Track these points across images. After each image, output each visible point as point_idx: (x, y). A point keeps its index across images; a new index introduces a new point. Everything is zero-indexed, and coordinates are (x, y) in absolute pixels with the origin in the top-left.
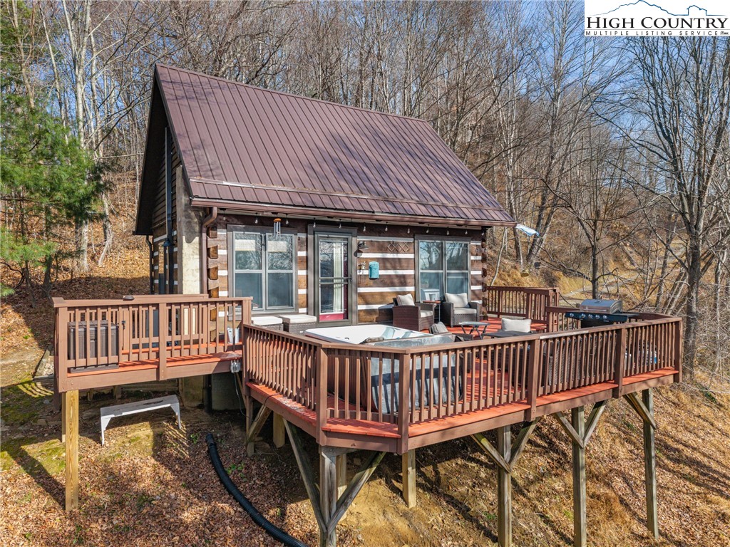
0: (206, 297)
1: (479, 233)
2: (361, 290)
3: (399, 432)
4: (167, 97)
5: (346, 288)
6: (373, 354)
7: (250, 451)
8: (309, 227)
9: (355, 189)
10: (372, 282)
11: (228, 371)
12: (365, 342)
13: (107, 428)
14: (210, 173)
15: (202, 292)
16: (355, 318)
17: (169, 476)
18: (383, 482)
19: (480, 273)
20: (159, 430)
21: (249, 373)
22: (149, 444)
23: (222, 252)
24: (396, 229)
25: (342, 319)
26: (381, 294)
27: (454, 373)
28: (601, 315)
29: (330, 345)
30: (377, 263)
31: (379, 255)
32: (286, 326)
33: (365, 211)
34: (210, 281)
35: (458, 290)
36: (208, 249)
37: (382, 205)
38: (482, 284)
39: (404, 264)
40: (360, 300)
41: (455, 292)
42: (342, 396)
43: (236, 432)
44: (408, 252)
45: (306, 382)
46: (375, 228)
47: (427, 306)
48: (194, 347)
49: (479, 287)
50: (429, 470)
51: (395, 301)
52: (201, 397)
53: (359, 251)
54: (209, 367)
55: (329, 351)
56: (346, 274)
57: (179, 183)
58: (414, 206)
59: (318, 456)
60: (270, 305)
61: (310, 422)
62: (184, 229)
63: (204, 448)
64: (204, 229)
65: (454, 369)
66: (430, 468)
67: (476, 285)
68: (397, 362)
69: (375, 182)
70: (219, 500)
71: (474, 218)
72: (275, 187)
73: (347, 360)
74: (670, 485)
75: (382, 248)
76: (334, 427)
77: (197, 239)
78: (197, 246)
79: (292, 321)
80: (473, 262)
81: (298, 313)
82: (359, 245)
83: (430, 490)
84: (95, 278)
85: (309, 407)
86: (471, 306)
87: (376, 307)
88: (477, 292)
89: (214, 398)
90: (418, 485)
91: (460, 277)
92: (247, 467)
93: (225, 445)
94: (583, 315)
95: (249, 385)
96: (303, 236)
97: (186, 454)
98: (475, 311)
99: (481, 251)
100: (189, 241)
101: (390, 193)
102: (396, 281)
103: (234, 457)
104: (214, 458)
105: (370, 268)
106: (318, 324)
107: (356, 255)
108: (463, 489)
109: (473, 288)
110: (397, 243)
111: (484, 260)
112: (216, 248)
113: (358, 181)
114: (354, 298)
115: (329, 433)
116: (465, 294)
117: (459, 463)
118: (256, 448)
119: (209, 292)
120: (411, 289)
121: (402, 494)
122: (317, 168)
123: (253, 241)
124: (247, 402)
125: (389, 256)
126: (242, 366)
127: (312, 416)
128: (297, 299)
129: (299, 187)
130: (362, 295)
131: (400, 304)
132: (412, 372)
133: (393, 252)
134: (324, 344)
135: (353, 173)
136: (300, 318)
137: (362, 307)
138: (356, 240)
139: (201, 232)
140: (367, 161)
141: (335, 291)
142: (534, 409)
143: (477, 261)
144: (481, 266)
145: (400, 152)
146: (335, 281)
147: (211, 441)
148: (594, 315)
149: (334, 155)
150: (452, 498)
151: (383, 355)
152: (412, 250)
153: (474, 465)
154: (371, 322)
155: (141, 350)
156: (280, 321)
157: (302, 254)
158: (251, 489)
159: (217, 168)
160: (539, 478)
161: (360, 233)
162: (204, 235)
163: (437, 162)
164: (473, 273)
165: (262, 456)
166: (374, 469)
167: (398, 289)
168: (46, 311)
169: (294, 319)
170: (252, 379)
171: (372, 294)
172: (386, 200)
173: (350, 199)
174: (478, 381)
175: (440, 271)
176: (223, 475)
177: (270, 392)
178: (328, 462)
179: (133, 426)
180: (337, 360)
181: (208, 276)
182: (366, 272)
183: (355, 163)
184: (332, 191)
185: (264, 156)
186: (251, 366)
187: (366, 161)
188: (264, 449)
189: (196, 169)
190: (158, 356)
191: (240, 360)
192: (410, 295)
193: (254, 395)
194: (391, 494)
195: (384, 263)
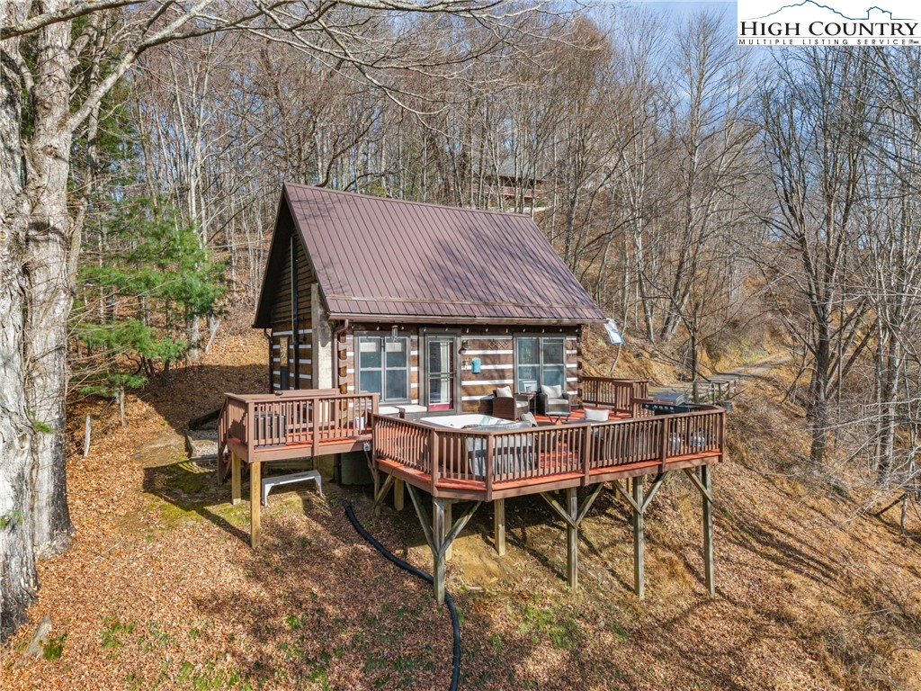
0: (337, 393)
1: (574, 329)
2: (465, 383)
3: (486, 487)
4: (298, 218)
5: (452, 381)
6: (469, 435)
7: (377, 512)
8: (420, 330)
9: (460, 295)
10: (474, 376)
11: (361, 449)
12: (464, 427)
13: (270, 494)
14: (340, 290)
15: (333, 387)
16: (459, 408)
17: (320, 528)
18: (480, 537)
19: (575, 365)
20: (305, 497)
21: (377, 451)
22: (300, 506)
23: (350, 354)
24: (496, 329)
25: (448, 409)
26: (482, 386)
27: (531, 451)
28: (669, 406)
29: (441, 429)
30: (479, 359)
31: (480, 352)
32: (402, 414)
33: (468, 316)
34: (341, 378)
35: (552, 382)
36: (339, 352)
37: (483, 309)
38: (578, 376)
39: (503, 359)
40: (463, 393)
41: (550, 384)
42: (448, 467)
43: (365, 499)
44: (507, 348)
45: (423, 456)
46: (477, 329)
47: (523, 398)
48: (331, 432)
49: (575, 379)
50: (518, 531)
51: (495, 392)
52: (332, 474)
53: (463, 349)
54: (347, 447)
55: (440, 433)
56: (452, 370)
57: (315, 297)
58: (511, 308)
59: (432, 504)
60: (388, 397)
61: (426, 483)
62: (320, 336)
63: (342, 510)
64: (336, 335)
65: (531, 448)
66: (519, 530)
67: (571, 377)
68: (485, 441)
69: (477, 288)
70: (359, 543)
71: (566, 317)
72: (393, 299)
73: (452, 440)
74: (750, 562)
75: (482, 347)
76: (443, 484)
77: (330, 343)
78: (330, 349)
79: (407, 411)
80: (568, 356)
81: (410, 404)
82: (463, 344)
83: (517, 545)
84: (206, 367)
85: (426, 472)
86: (564, 397)
87: (478, 398)
88: (572, 384)
89: (343, 474)
90: (507, 540)
91: (556, 370)
92: (377, 523)
93: (357, 508)
94: (656, 407)
95: (378, 460)
96: (415, 338)
97: (329, 514)
98: (566, 402)
99: (576, 346)
100: (323, 346)
101: (490, 298)
102: (496, 375)
103: (366, 516)
104: (350, 516)
105: (473, 364)
106: (428, 414)
107: (460, 352)
108: (545, 546)
109: (569, 380)
110: (497, 340)
111: (579, 353)
112: (345, 351)
113: (462, 287)
114: (459, 391)
115: (439, 488)
116: (559, 387)
117: (544, 527)
118: (382, 511)
119: (339, 387)
120: (510, 381)
121: (495, 546)
122: (427, 278)
123: (374, 344)
124: (375, 475)
125: (489, 352)
126: (372, 446)
127: (428, 478)
128: (410, 392)
129: (412, 297)
130: (464, 388)
131: (499, 396)
132: (494, 450)
133: (492, 349)
134: (436, 429)
135: (458, 280)
136: (413, 408)
137: (465, 398)
138: (459, 340)
139: (333, 338)
140: (471, 266)
141: (442, 384)
142: (587, 478)
143: (573, 355)
144: (576, 359)
145: (502, 254)
146: (442, 376)
147: (347, 505)
148: (664, 406)
149: (441, 263)
150: (535, 551)
151: (476, 436)
152: (511, 347)
153: (556, 529)
154: (473, 412)
155: (295, 433)
156: (397, 411)
157: (414, 353)
158: (381, 537)
159: (345, 284)
160: (613, 544)
161: (464, 333)
162: (336, 340)
163: (537, 262)
164: (568, 366)
165: (387, 516)
166: (470, 516)
167: (497, 382)
168: (172, 400)
169: (408, 409)
170: (380, 456)
171: (474, 387)
172: (486, 304)
173: (456, 307)
174: (554, 459)
175: (537, 365)
176: (358, 527)
177: (395, 464)
178: (439, 510)
179: (284, 494)
180: (445, 439)
181: (339, 374)
182: (470, 367)
183: (460, 269)
184: (440, 299)
185: (382, 269)
186: (380, 445)
187: (469, 266)
188: (387, 511)
189: (329, 286)
190: (313, 438)
191: (371, 442)
192: (508, 388)
193: (381, 468)
194: (485, 545)
195: (485, 359)
